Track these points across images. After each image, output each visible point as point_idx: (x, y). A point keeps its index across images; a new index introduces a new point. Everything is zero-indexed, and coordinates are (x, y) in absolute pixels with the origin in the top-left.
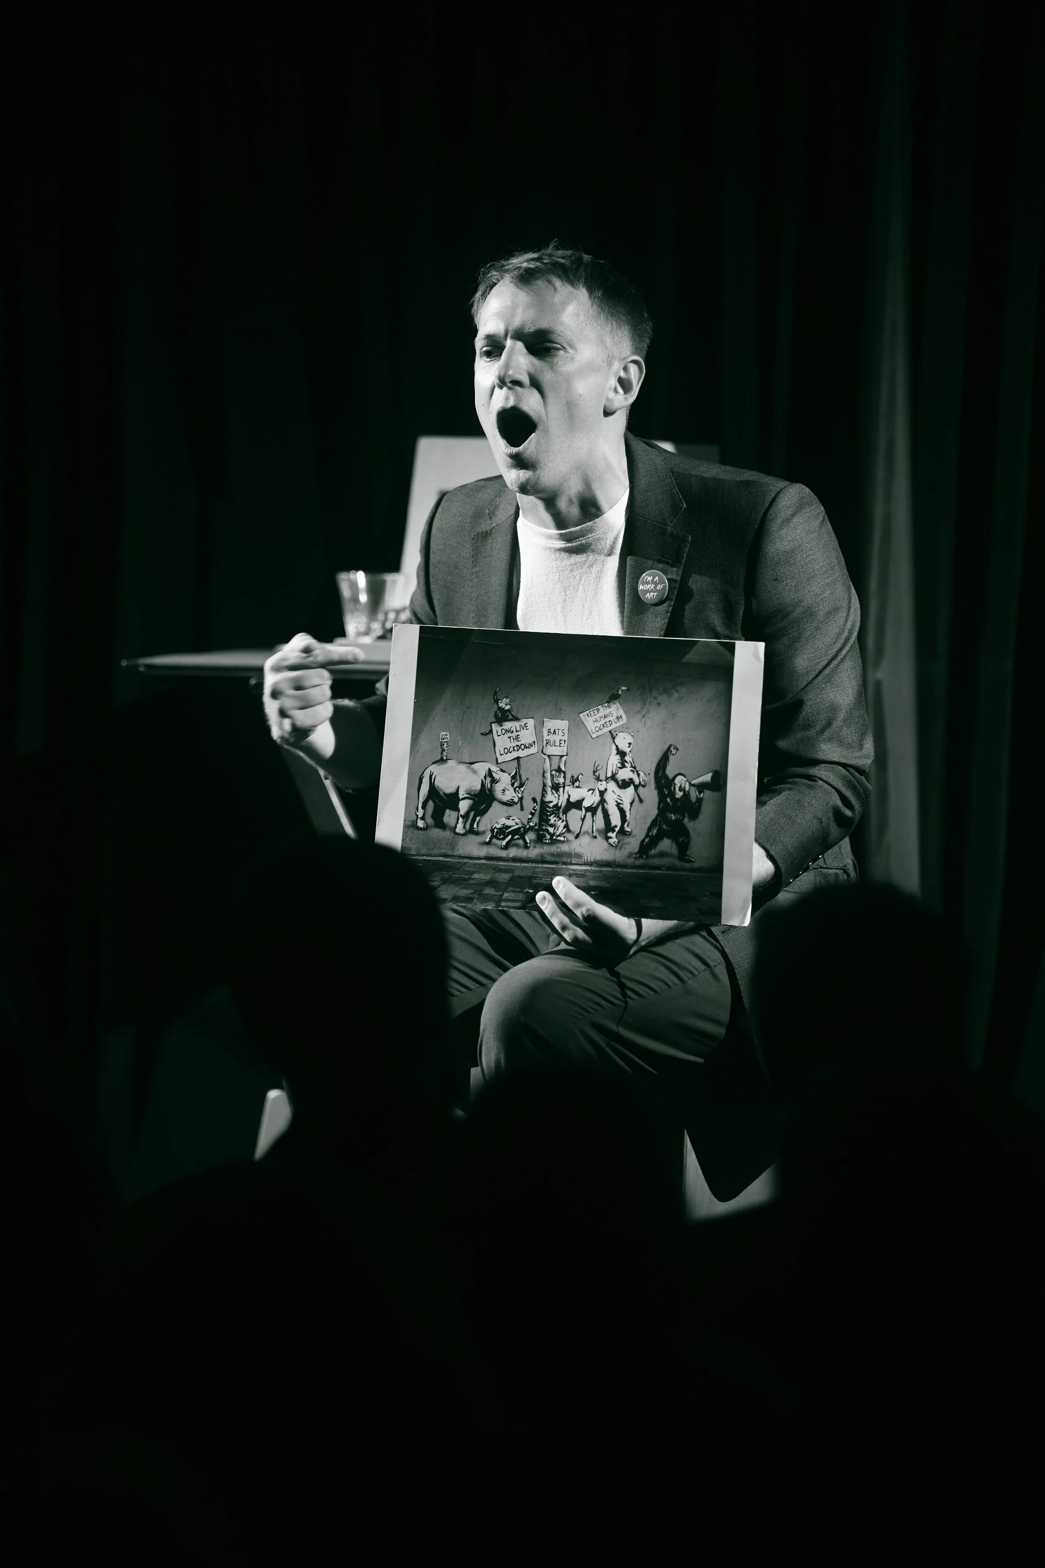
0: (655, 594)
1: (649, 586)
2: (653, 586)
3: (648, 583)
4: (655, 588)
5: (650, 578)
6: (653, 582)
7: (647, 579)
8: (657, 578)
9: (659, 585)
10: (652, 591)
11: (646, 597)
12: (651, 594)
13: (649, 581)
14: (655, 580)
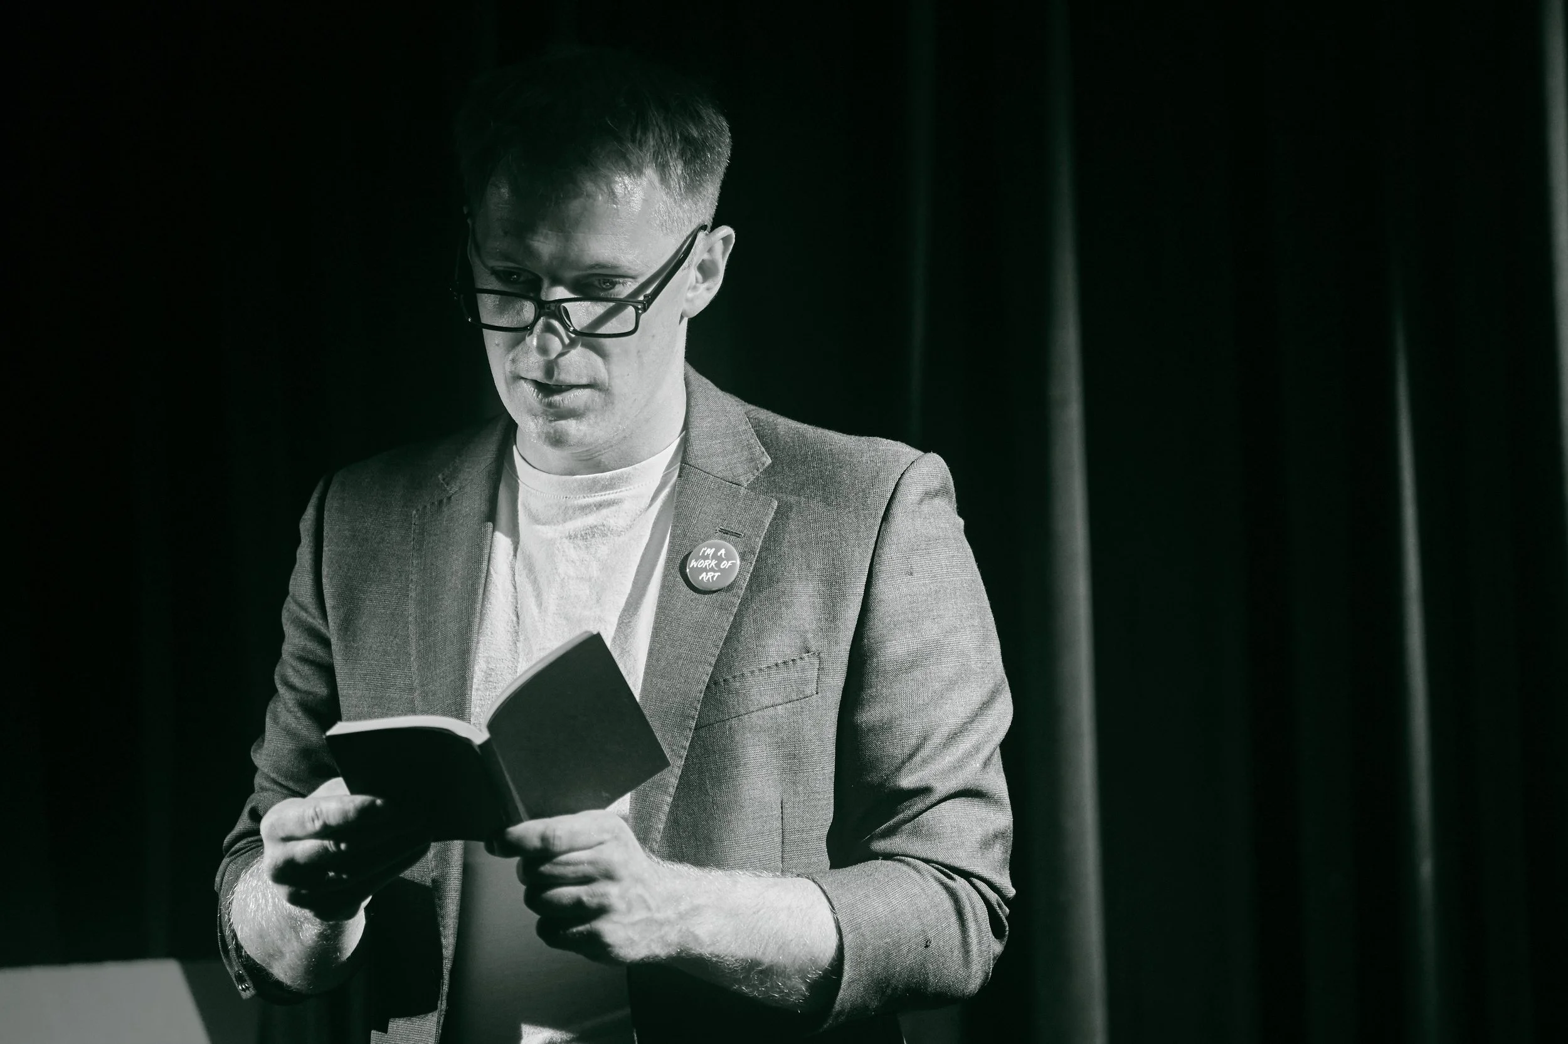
0: (717, 574)
1: (707, 562)
2: (714, 562)
3: (706, 558)
4: (717, 565)
5: (710, 551)
6: (715, 556)
7: (704, 552)
8: (723, 551)
9: (725, 562)
10: (712, 570)
11: (700, 578)
12: (709, 574)
13: (708, 555)
14: (719, 554)
